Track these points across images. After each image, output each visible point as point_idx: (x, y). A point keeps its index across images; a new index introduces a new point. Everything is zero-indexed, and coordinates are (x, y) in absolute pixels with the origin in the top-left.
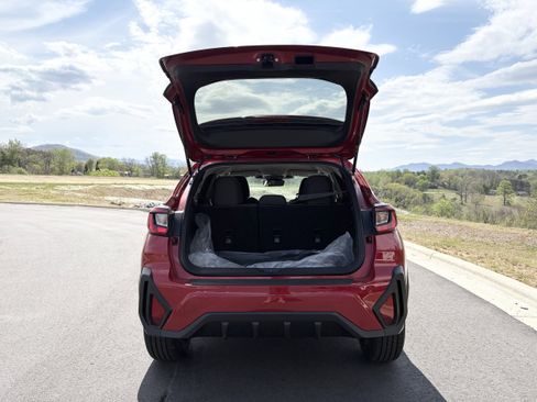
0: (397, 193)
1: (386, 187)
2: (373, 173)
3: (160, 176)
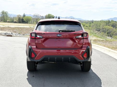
0: (108, 30)
1: (103, 28)
2: (98, 21)
3: (5, 21)
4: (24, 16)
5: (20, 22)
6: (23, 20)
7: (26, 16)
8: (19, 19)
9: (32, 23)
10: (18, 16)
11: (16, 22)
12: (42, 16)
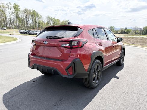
4: (126, 29)
5: (122, 33)
6: (124, 31)
7: (127, 29)
8: (122, 31)
9: (131, 34)
10: (121, 29)
11: (119, 33)
12: (140, 28)
